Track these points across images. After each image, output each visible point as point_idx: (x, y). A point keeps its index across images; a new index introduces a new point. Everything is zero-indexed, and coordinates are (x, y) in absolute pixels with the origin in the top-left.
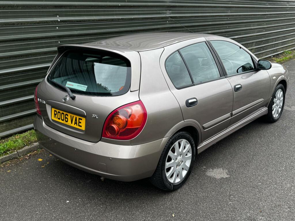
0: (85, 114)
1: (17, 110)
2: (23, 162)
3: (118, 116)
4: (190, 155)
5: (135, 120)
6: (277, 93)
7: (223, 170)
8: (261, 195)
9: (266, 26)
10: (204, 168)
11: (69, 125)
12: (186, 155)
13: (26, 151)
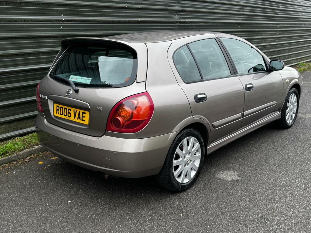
0: (88, 107)
1: (18, 111)
2: (23, 165)
3: (124, 107)
4: (199, 154)
5: (141, 113)
6: (290, 97)
7: (234, 173)
8: (274, 196)
9: (279, 36)
10: (214, 171)
11: (72, 120)
12: (195, 154)
13: (26, 154)
